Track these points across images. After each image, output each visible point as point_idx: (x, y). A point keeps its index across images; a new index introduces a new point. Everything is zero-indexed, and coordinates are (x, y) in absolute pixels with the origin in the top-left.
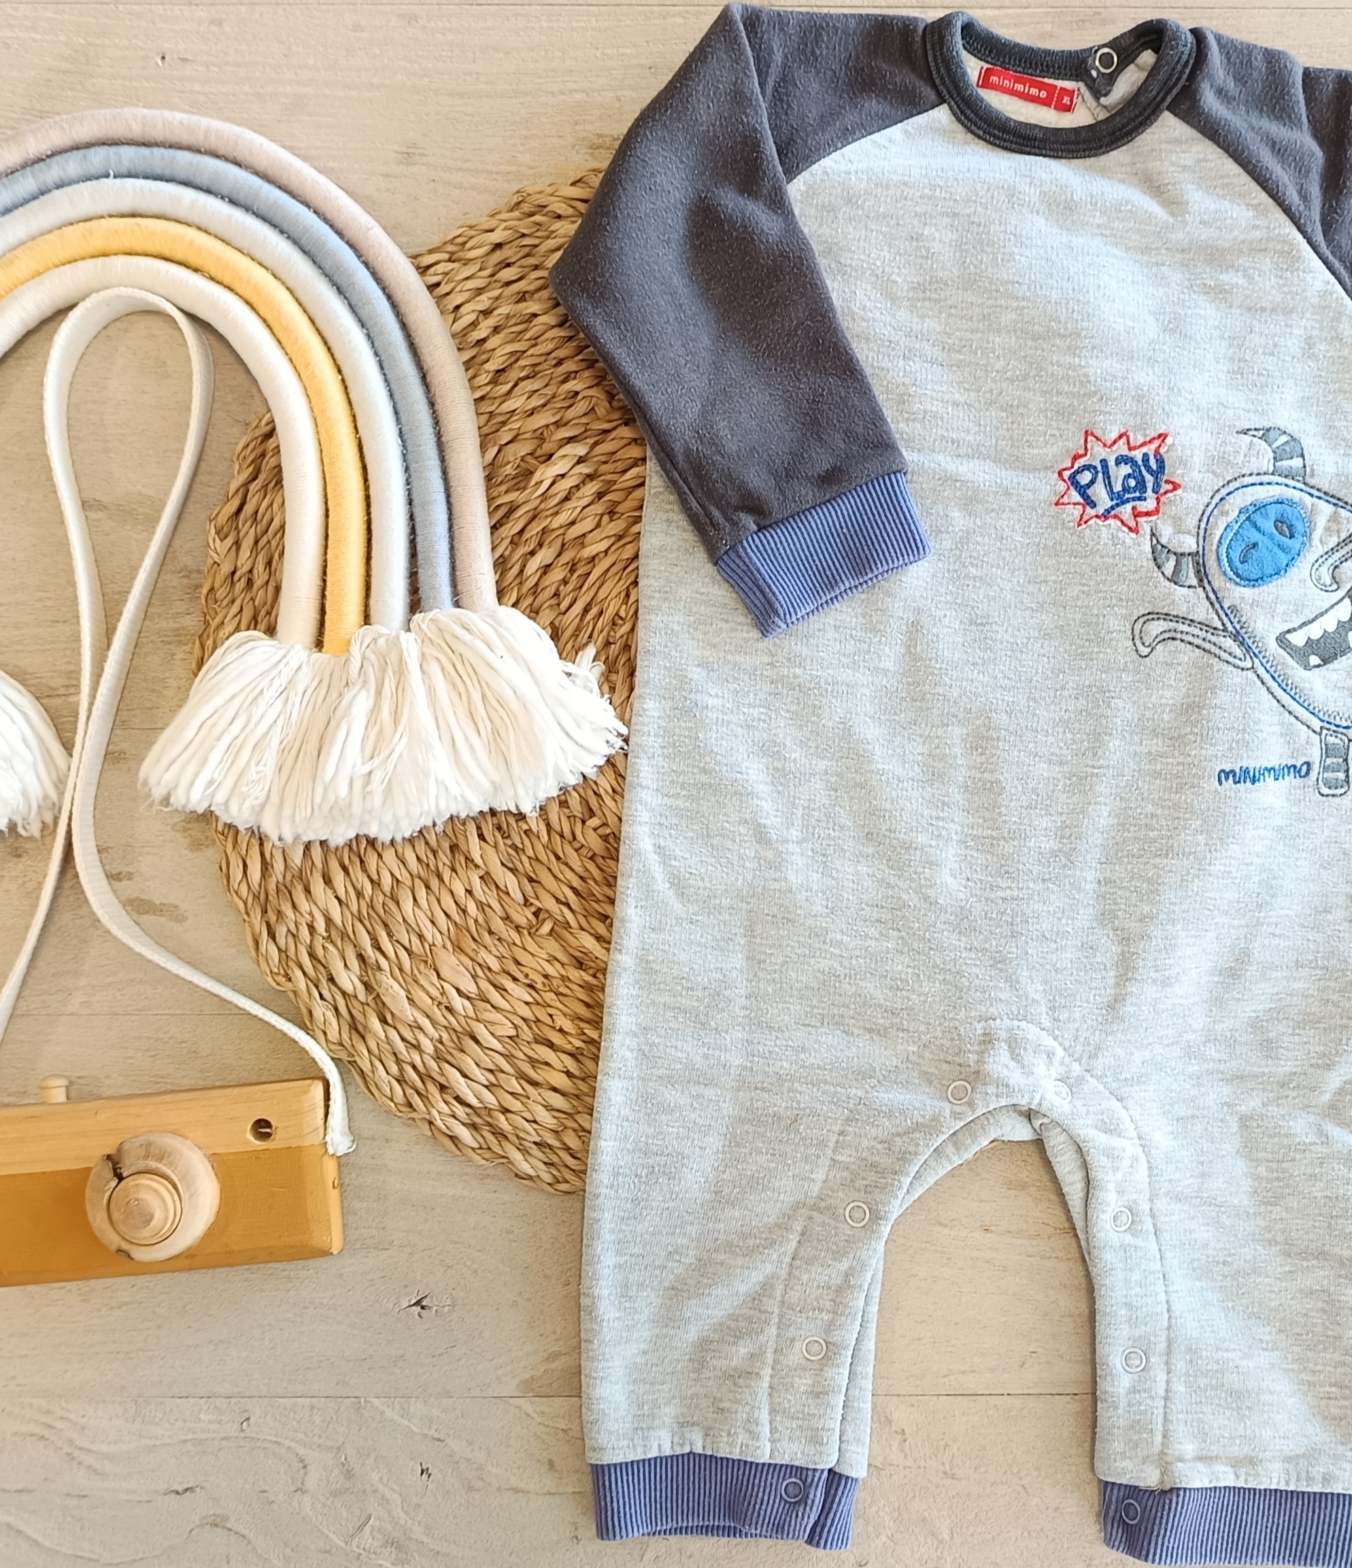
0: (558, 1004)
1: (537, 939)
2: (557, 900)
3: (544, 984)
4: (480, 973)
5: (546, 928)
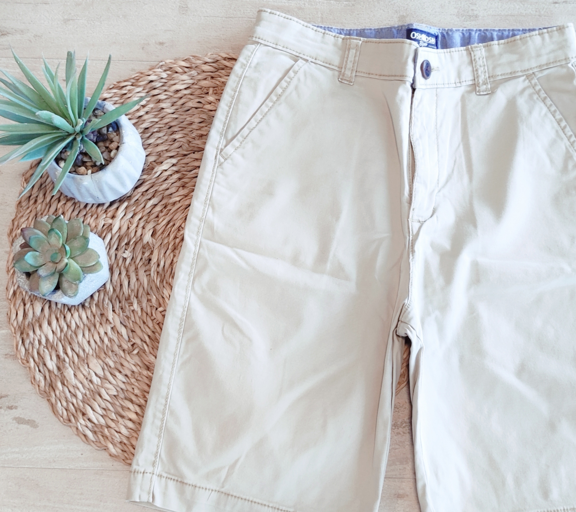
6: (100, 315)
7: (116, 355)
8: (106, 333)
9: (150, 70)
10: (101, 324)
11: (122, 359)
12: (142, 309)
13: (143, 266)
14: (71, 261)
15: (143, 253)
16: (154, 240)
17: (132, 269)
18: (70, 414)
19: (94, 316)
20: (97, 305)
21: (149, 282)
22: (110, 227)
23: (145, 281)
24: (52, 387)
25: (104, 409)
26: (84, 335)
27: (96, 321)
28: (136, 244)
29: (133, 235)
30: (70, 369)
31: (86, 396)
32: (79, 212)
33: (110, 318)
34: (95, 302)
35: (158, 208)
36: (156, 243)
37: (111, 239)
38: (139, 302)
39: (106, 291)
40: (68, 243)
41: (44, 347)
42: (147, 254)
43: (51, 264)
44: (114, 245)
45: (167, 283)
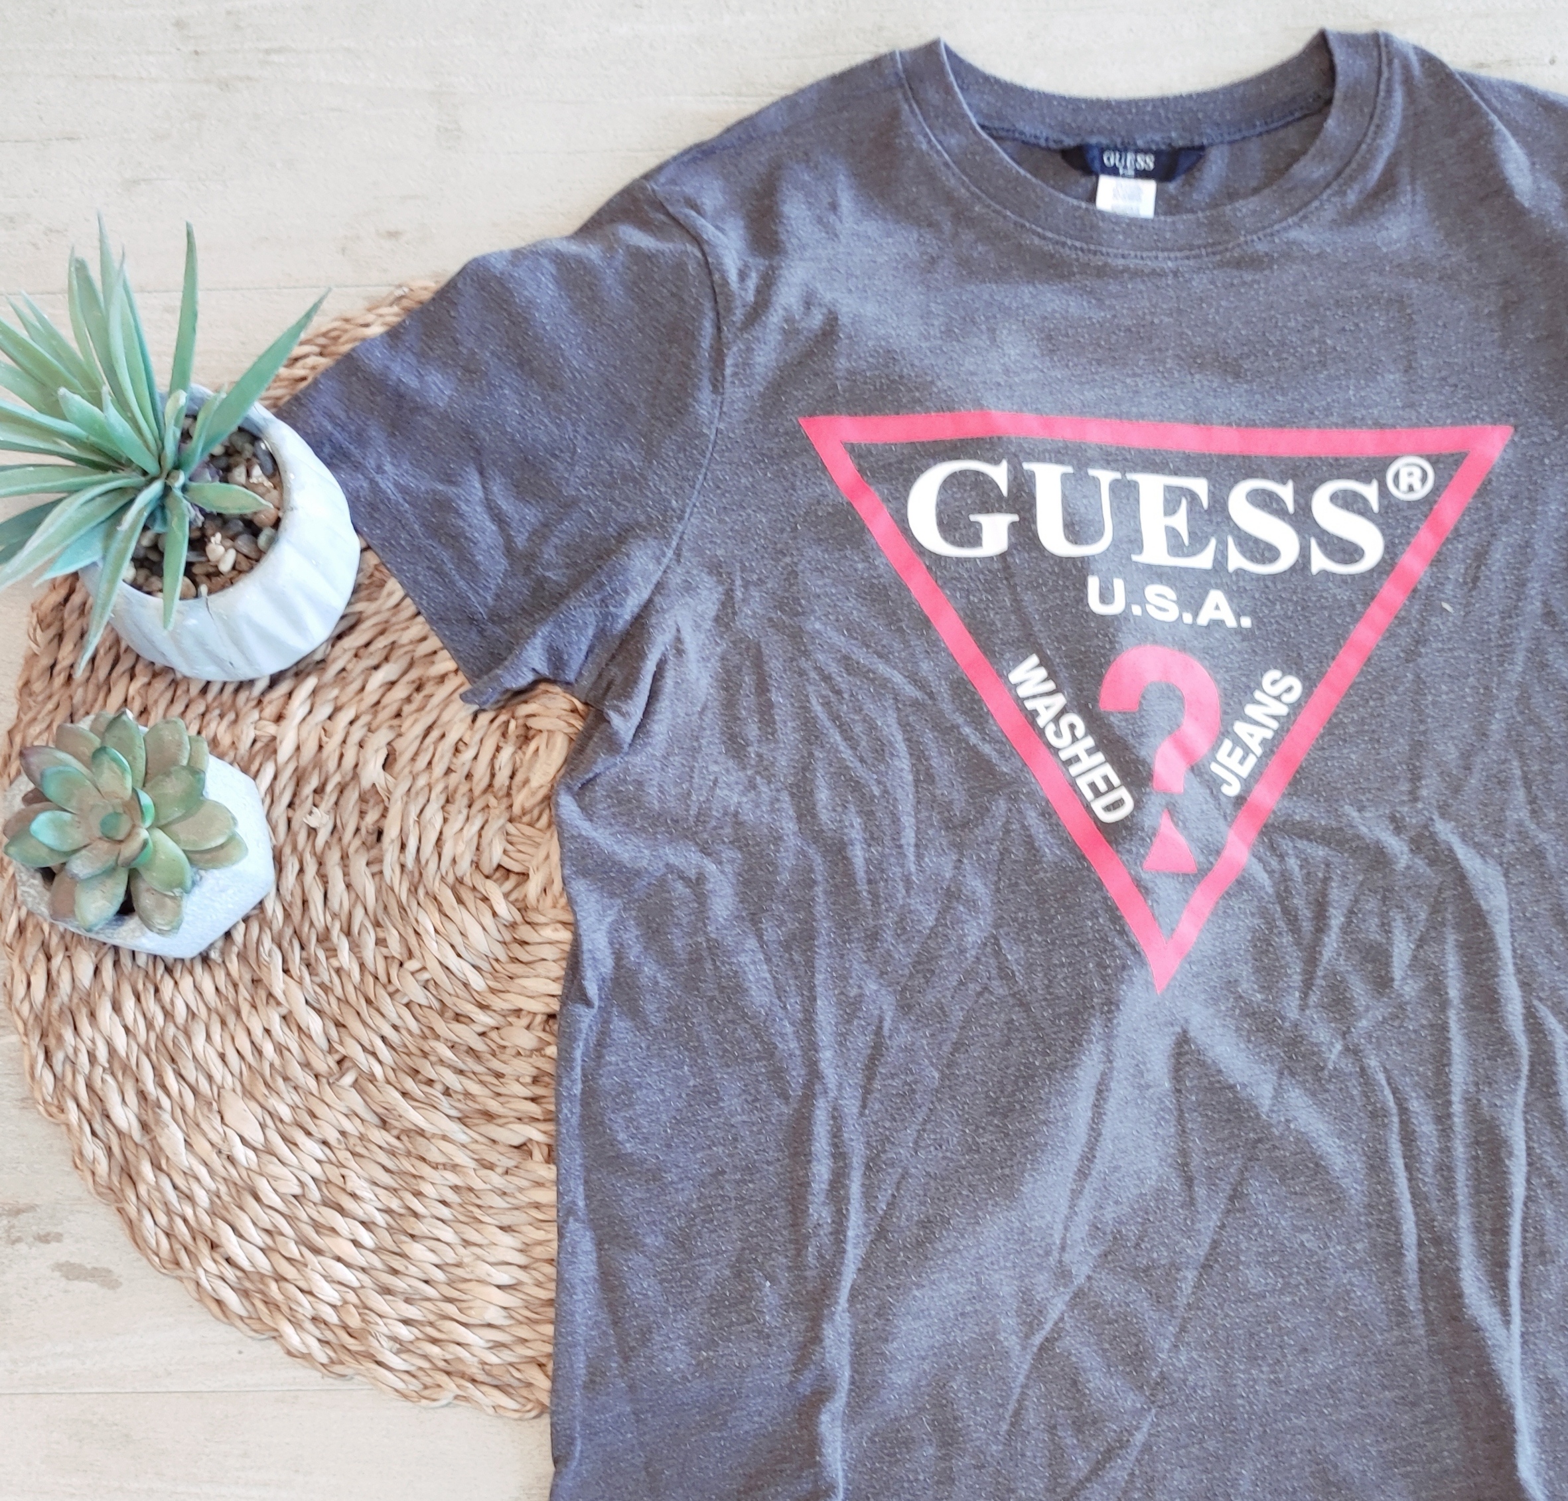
6: (249, 983)
7: (295, 1088)
8: (267, 1031)
9: (369, 310)
10: (254, 1006)
11: (311, 1098)
12: (362, 966)
13: (363, 851)
14: (159, 834)
15: (362, 814)
16: (389, 778)
17: (334, 857)
18: (177, 1246)
19: (235, 986)
20: (242, 957)
21: (379, 891)
22: (271, 748)
23: (369, 888)
24: (130, 1176)
25: (267, 1231)
26: (208, 1037)
27: (241, 999)
28: (341, 792)
29: (332, 765)
30: (174, 1127)
31: (219, 1197)
32: (187, 706)
33: (278, 992)
34: (235, 950)
35: (400, 692)
36: (396, 786)
37: (275, 778)
38: (355, 948)
39: (264, 919)
40: (148, 785)
41: (104, 1069)
42: (372, 817)
43: (105, 846)
44: (282, 793)
45: (427, 893)
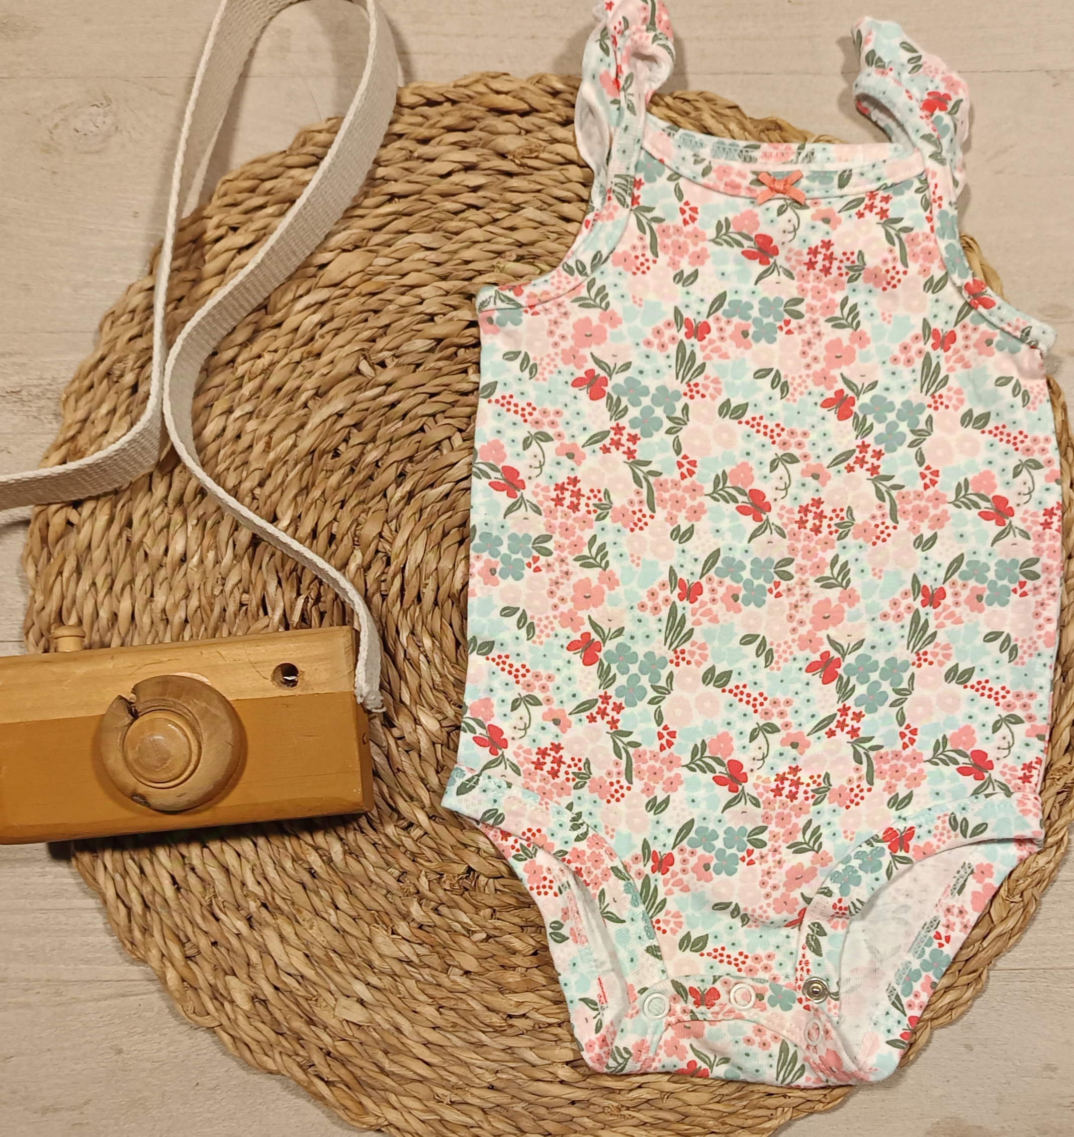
0: (286, 361)
1: (356, 354)
2: (388, 385)
3: (309, 353)
4: (339, 292)
5: (364, 366)
